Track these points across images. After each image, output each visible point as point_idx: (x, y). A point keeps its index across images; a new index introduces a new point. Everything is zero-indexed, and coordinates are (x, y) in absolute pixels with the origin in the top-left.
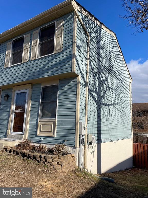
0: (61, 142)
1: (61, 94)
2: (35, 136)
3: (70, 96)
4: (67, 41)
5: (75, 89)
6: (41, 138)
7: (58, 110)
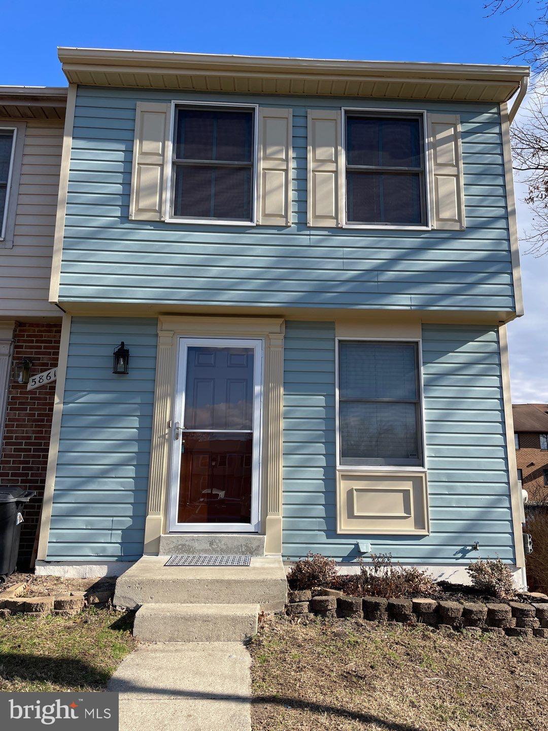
0: (457, 553)
1: (436, 379)
2: (322, 537)
3: (477, 391)
4: (482, 201)
5: (494, 368)
6: (359, 541)
7: (429, 438)
